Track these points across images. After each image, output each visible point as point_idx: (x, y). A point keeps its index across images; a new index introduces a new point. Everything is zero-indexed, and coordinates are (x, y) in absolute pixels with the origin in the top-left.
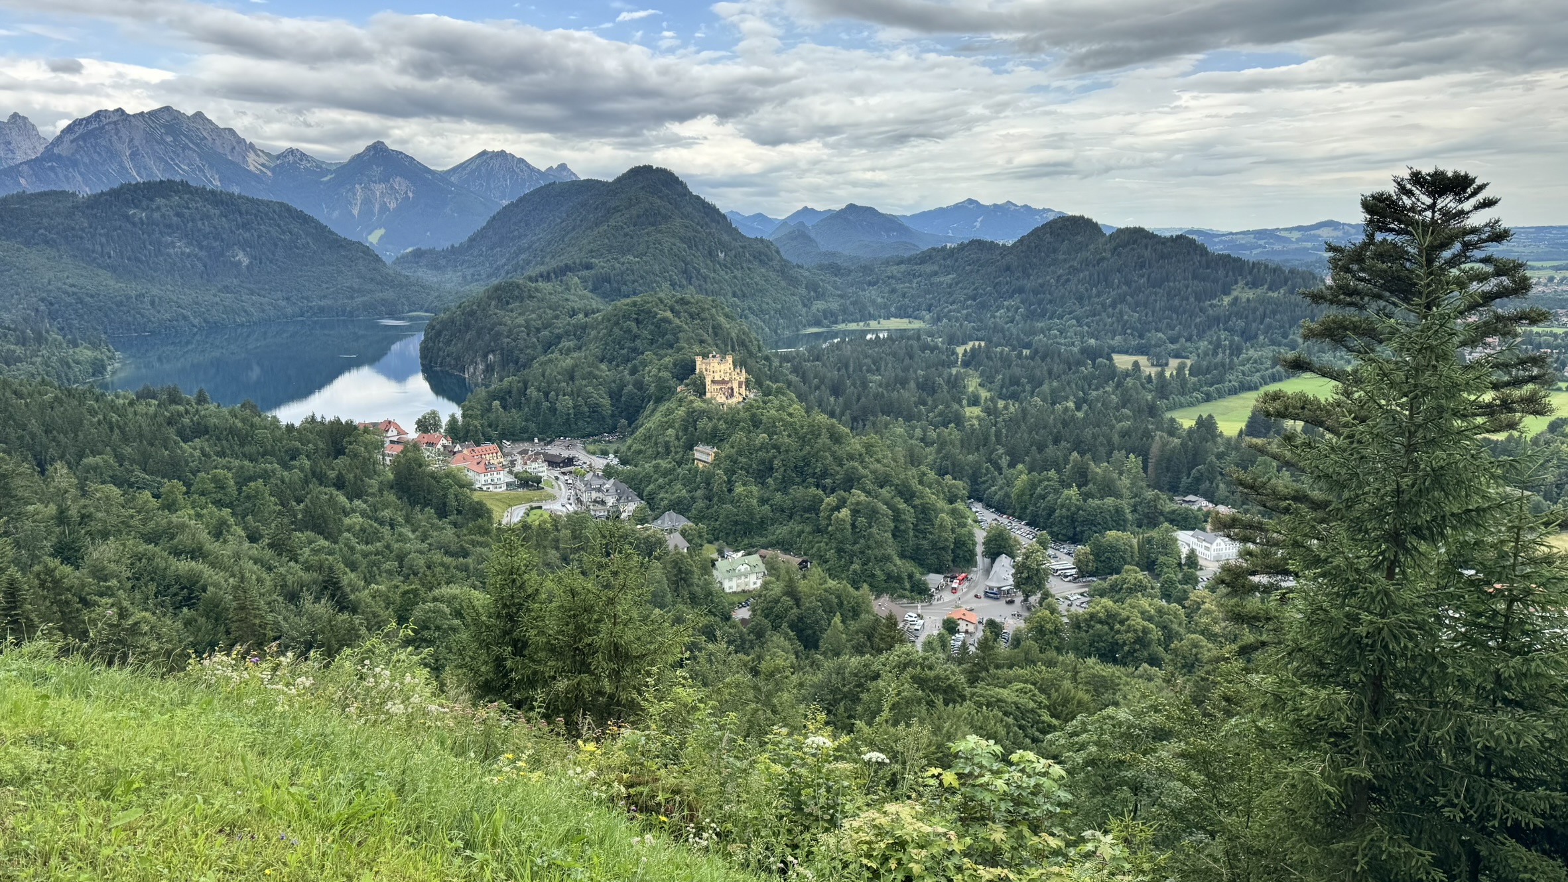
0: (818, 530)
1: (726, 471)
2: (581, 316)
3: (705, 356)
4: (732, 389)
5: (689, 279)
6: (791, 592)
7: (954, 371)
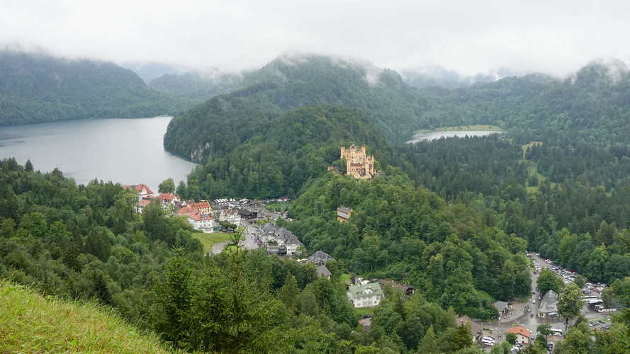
0: (421, 268)
1: (358, 225)
2: (266, 119)
3: (347, 147)
4: (365, 170)
5: (339, 95)
6: (399, 309)
7: (520, 162)
